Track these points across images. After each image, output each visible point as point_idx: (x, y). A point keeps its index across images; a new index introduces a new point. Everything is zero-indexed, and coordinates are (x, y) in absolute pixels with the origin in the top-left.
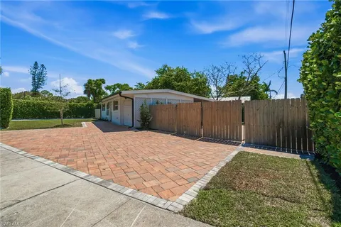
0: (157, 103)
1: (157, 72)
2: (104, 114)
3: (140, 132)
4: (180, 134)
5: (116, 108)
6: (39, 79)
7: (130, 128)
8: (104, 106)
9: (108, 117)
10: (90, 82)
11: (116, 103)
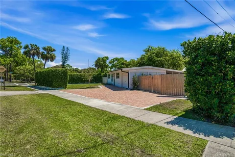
0: (142, 75)
1: (144, 51)
2: (109, 80)
3: (132, 91)
4: (154, 92)
5: (118, 77)
6: (65, 57)
7: (126, 89)
8: (109, 75)
9: (113, 82)
10: (99, 59)
11: (118, 74)
